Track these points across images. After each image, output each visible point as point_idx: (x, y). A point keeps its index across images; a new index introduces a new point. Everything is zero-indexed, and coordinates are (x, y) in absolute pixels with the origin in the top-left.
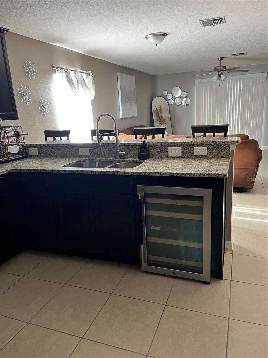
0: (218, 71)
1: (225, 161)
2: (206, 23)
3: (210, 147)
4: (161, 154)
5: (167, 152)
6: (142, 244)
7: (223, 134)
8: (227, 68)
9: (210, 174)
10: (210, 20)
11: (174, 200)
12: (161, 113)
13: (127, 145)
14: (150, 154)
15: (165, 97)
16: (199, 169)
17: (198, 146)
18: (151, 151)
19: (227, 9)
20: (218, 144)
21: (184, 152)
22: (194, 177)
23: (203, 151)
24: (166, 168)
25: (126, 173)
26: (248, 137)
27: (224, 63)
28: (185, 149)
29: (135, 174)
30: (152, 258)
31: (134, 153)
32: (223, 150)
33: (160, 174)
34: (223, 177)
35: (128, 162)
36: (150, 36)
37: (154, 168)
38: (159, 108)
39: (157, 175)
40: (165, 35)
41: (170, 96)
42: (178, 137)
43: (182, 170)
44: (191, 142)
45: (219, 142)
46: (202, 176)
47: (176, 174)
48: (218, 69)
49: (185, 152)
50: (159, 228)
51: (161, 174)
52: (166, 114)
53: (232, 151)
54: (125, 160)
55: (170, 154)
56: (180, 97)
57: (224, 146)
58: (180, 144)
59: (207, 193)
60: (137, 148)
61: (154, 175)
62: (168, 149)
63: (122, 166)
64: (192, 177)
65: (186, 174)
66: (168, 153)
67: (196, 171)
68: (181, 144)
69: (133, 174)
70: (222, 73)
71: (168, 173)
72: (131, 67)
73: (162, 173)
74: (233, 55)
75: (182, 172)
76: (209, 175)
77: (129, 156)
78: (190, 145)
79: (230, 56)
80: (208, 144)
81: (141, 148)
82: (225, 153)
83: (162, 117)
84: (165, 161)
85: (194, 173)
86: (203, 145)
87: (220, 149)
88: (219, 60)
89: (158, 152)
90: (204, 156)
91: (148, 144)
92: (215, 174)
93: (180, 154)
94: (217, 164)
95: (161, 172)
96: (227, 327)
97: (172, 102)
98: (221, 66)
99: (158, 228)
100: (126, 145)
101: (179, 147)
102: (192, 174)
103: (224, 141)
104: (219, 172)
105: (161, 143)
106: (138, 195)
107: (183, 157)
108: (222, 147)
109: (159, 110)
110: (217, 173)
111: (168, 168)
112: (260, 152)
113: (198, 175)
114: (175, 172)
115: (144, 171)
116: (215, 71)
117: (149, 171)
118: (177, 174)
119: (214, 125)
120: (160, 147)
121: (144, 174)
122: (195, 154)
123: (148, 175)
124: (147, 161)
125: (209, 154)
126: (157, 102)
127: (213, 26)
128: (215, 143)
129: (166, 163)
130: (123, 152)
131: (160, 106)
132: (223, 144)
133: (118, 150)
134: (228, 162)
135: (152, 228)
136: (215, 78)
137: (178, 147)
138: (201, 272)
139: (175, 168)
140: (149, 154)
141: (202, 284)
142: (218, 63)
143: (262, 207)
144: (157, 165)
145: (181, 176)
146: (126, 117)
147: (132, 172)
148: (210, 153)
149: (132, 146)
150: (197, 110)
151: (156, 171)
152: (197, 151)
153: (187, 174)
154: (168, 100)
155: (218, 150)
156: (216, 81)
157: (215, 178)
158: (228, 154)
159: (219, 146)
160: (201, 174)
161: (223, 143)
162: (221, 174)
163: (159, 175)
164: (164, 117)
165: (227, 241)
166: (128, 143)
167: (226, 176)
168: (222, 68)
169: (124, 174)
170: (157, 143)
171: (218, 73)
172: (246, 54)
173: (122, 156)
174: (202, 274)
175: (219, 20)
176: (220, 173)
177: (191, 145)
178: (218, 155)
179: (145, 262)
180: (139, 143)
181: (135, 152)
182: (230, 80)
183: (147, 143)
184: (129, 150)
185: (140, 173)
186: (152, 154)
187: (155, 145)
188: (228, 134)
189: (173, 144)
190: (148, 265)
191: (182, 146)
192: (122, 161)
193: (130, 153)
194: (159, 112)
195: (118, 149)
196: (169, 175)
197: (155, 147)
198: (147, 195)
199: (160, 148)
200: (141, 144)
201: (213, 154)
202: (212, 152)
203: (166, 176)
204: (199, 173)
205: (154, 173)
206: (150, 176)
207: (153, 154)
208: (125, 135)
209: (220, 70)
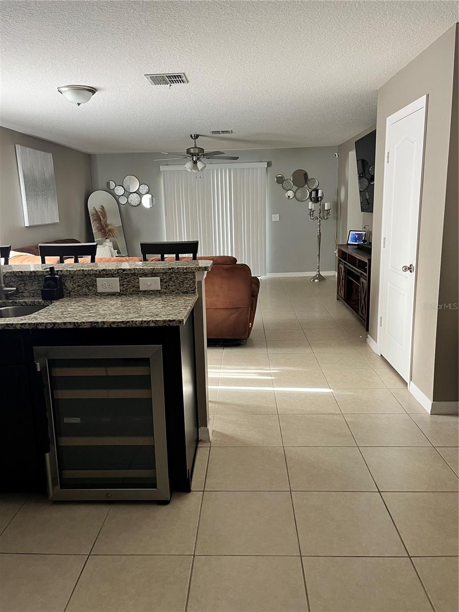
0: (193, 155)
1: (188, 298)
2: (158, 80)
3: (164, 277)
4: (84, 289)
5: (95, 286)
6: (48, 452)
7: (191, 255)
8: (206, 151)
9: (156, 321)
10: (163, 76)
11: (103, 369)
12: (104, 218)
13: (20, 274)
14: (65, 290)
15: (112, 192)
16: (141, 313)
17: (145, 275)
18: (66, 284)
19: (185, 62)
20: (177, 272)
21: (123, 285)
22: (132, 328)
23: (154, 283)
24: (87, 315)
25: (10, 326)
26: (235, 260)
27: (200, 142)
28: (125, 280)
29: (28, 328)
30: (69, 474)
31: (34, 288)
32: (186, 282)
33: (75, 325)
34: (178, 324)
35: (22, 305)
36: (66, 89)
37: (66, 316)
38: (99, 209)
39: (69, 326)
40: (93, 91)
41: (120, 191)
42: (126, 259)
43: (113, 317)
44: (134, 269)
45: (178, 268)
46: (145, 325)
47: (102, 324)
48: (192, 152)
49: (125, 286)
50: (79, 419)
51: (77, 325)
52: (114, 221)
53: (200, 283)
54: (16, 302)
55: (100, 290)
56: (137, 192)
57: (186, 275)
58: (115, 272)
59: (154, 351)
60: (40, 279)
61: (63, 327)
62: (96, 280)
63: (10, 313)
64: (129, 328)
65: (118, 322)
66: (96, 288)
67: (135, 317)
68: (118, 273)
69: (24, 328)
70: (198, 159)
71: (89, 322)
72: (43, 137)
73: (77, 323)
74: (213, 132)
75: (112, 320)
76: (156, 323)
77: (24, 294)
78: (132, 274)
79: (209, 134)
80: (162, 273)
81: (46, 279)
82: (188, 286)
83: (107, 226)
84: (89, 302)
85: (132, 320)
86: (153, 273)
87: (181, 280)
88: (192, 138)
89: (78, 286)
90: (157, 291)
91: (59, 273)
92: (164, 321)
93: (117, 289)
94: (174, 304)
95: (76, 321)
96: (190, 570)
97: (123, 201)
98: (196, 147)
99: (77, 420)
100: (17, 275)
101: (115, 277)
102: (128, 322)
103: (185, 267)
104: (173, 316)
105: (83, 270)
106: (36, 365)
107: (122, 295)
108: (184, 277)
109: (101, 213)
110: (168, 319)
111: (90, 314)
112: (256, 281)
113: (137, 323)
114: (100, 320)
115: (46, 321)
116: (188, 155)
117: (54, 321)
118: (104, 323)
119: (171, 241)
120: (82, 277)
121: (45, 327)
122: (141, 289)
123: (53, 327)
124: (57, 303)
125: (165, 288)
126: (97, 200)
127: (169, 85)
128: (172, 270)
129: (89, 306)
130: (13, 288)
131: (102, 206)
132: (184, 273)
133: (3, 285)
134: (191, 301)
135: (66, 420)
136: (189, 165)
137: (113, 277)
138: (154, 486)
139: (103, 312)
140: (62, 290)
141: (155, 506)
142: (191, 143)
143: (260, 367)
144: (72, 310)
145: (110, 325)
146: (36, 224)
147: (22, 324)
148: (166, 286)
149: (29, 277)
150: (166, 215)
151: (68, 320)
152: (146, 283)
153: (120, 322)
154: (118, 197)
155: (178, 282)
156: (190, 171)
157: (165, 326)
158: (193, 287)
159: (178, 276)
160: (142, 321)
161: (185, 271)
162: (174, 321)
163: (72, 326)
164: (109, 225)
165: (201, 428)
166: (22, 272)
167: (182, 323)
168: (199, 151)
169: (6, 328)
170: (75, 271)
171: (193, 158)
172: (232, 133)
173: (12, 295)
174: (156, 488)
175: (176, 78)
176: (173, 318)
177: (134, 274)
178: (178, 290)
179: (54, 485)
180: (43, 272)
181: (36, 287)
182: (214, 170)
183: (58, 271)
184: (25, 284)
185: (38, 324)
186: (67, 290)
187: (72, 275)
188: (198, 255)
189: (104, 273)
190: (61, 488)
191: (119, 275)
192: (11, 304)
193: (26, 290)
194: (101, 215)
195: (3, 282)
196: (89, 326)
197: (72, 277)
198: (53, 363)
199: (82, 280)
200: (47, 274)
201: (171, 288)
202: (169, 285)
203: (85, 327)
204: (140, 319)
205: (64, 323)
206: (57, 329)
207: (70, 289)
208: (30, 256)
209: (196, 155)
